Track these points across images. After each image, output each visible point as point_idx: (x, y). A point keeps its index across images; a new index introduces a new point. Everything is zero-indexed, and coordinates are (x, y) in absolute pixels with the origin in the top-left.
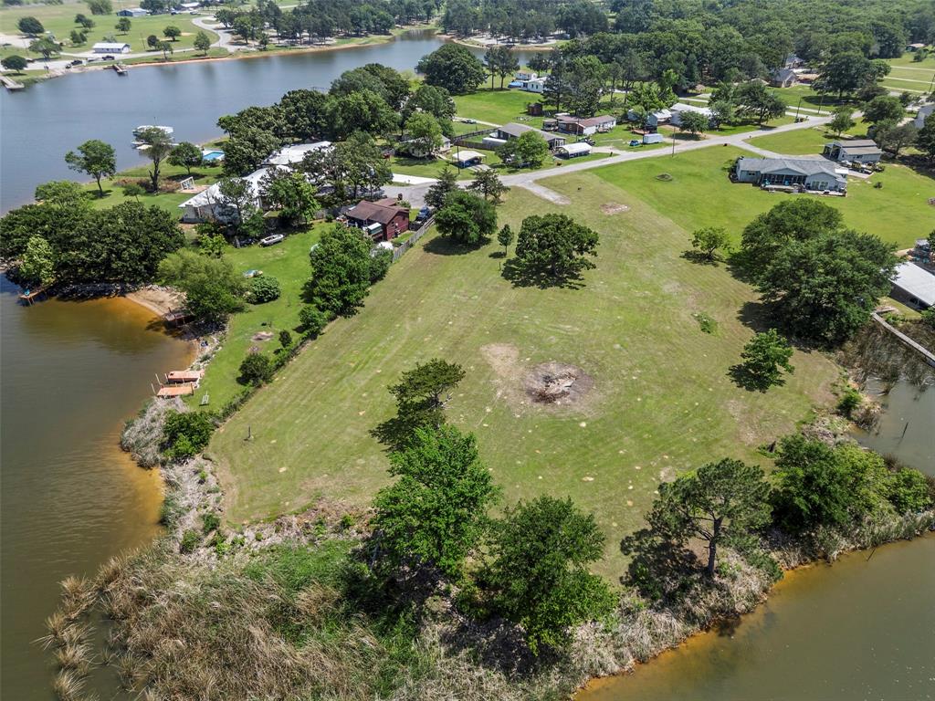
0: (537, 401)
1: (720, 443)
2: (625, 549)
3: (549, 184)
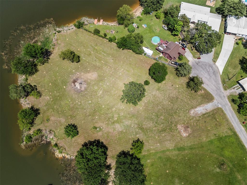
0: (74, 80)
1: (53, 111)
2: (35, 86)
3: (216, 113)
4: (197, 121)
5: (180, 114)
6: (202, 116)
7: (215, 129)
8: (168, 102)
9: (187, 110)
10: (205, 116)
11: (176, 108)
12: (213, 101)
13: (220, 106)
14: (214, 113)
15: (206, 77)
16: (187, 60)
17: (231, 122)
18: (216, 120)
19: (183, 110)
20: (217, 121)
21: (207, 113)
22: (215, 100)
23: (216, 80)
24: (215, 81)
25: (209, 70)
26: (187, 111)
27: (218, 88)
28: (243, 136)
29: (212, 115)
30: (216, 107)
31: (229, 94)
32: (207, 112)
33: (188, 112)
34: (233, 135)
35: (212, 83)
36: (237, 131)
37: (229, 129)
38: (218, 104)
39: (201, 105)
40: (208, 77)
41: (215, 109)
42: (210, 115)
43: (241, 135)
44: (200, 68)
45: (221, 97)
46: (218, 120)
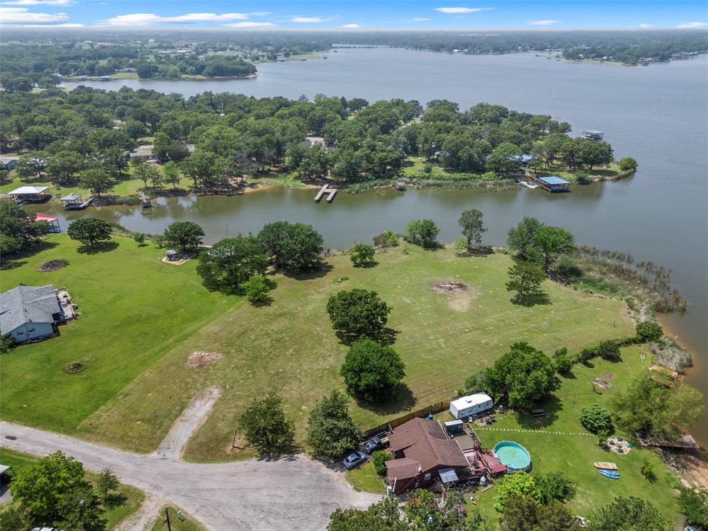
0: (465, 286)
3: (154, 433)
4: (189, 386)
5: (238, 372)
6: (186, 403)
7: (132, 404)
8: (287, 369)
9: (232, 387)
10: (178, 408)
11: (258, 373)
12: (184, 451)
13: (154, 455)
14: (159, 428)
15: (259, 489)
16: (366, 490)
17: (96, 446)
18: (142, 420)
19: (241, 381)
20: (139, 420)
21: (177, 416)
22: (178, 458)
23: (220, 513)
24: (220, 504)
25: (271, 520)
26: (228, 386)
27: (194, 495)
28: (44, 441)
29: (162, 422)
30: (163, 444)
31: (147, 506)
32: (179, 419)
33: (224, 387)
34: (76, 425)
35: (224, 490)
36: (69, 438)
37: (94, 428)
38: (164, 455)
39: (206, 418)
40: (252, 497)
41: (163, 438)
42: (165, 418)
43: (51, 440)
44: (304, 502)
45: (167, 477)
46: (138, 423)
